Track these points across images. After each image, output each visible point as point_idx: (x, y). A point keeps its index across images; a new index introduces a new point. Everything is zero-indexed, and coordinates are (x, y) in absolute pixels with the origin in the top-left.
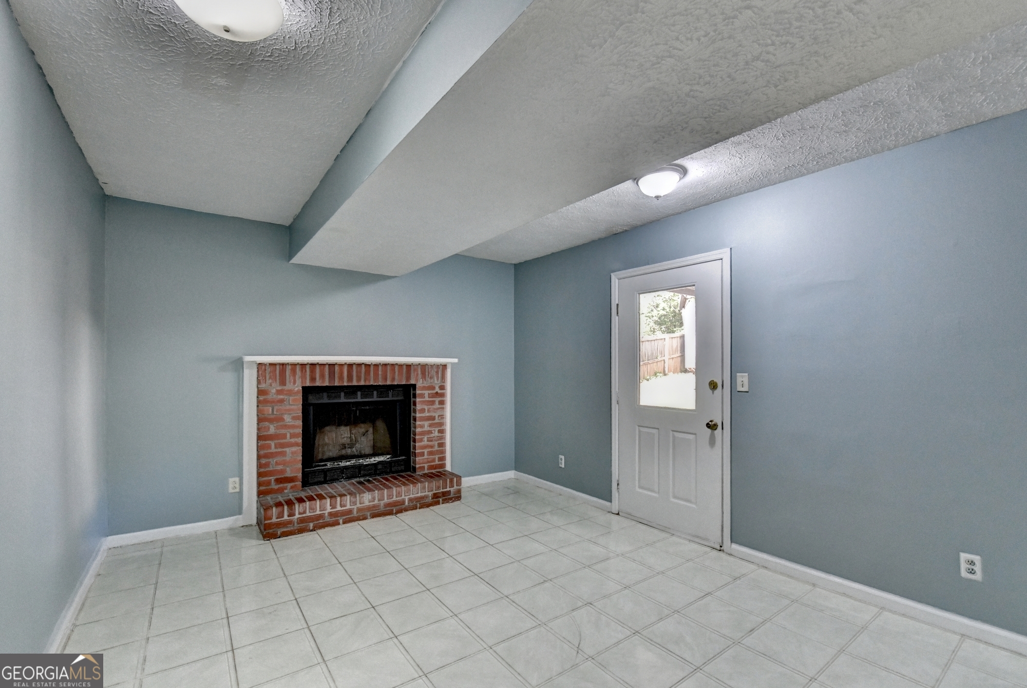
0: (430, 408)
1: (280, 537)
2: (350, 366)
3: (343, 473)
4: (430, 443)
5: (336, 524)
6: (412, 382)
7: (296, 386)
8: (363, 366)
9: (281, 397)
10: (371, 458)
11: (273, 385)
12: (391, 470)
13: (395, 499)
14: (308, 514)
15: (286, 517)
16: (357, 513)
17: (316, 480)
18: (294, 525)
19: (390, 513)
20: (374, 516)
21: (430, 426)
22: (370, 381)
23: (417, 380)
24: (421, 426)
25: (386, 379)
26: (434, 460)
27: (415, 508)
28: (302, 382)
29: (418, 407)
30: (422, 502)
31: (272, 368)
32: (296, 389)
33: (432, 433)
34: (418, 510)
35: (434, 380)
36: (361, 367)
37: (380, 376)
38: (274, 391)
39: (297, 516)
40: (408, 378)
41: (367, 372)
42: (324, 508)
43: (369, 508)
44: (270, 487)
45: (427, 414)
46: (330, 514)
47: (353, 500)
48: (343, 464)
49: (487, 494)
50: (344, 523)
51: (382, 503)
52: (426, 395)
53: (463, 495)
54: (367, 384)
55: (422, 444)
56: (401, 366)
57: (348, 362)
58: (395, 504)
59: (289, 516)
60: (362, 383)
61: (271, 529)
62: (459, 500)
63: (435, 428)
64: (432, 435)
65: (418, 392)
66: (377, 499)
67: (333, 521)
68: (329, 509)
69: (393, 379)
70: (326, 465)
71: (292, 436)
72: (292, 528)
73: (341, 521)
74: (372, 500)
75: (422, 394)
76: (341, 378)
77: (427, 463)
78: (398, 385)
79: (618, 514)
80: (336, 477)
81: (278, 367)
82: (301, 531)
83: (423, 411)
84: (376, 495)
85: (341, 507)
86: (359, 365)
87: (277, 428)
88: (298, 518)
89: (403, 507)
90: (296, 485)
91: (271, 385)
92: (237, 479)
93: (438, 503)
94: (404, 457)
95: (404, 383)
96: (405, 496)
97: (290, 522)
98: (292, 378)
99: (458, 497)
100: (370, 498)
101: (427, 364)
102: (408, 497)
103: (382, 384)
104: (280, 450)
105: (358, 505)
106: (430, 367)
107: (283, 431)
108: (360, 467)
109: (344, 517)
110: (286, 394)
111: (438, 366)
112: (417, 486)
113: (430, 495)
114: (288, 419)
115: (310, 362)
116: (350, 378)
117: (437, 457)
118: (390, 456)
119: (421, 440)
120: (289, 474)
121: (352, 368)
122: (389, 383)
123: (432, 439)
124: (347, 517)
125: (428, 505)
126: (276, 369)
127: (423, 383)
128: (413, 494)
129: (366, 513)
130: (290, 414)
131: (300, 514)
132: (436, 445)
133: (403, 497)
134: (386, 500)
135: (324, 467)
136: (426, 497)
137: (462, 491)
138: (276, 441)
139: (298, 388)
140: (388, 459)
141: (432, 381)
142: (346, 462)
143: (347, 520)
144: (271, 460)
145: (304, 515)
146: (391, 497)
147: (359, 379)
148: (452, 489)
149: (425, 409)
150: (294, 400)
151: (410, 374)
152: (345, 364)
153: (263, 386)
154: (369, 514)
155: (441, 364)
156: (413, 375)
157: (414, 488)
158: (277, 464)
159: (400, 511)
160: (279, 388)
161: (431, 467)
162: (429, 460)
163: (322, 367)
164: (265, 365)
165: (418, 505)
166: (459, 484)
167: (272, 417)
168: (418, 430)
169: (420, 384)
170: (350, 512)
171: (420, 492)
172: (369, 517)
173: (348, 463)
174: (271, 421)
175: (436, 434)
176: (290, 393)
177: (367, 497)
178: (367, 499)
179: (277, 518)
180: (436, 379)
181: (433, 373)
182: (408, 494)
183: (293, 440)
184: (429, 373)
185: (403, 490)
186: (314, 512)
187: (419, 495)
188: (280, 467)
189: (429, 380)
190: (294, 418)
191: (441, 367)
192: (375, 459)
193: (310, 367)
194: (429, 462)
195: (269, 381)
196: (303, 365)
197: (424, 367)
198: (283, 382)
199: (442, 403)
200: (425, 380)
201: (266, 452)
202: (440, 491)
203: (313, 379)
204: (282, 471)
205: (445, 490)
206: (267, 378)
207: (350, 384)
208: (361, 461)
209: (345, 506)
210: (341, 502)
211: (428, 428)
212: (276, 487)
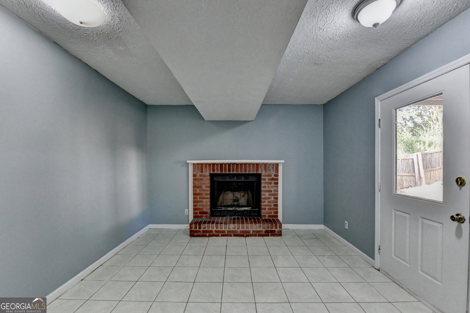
0: (269, 186)
1: (195, 237)
2: (229, 164)
3: (228, 213)
4: (269, 204)
5: (218, 236)
6: (260, 172)
7: (207, 173)
8: (235, 165)
9: (201, 178)
10: (242, 208)
11: (198, 172)
12: (250, 214)
13: (245, 229)
14: (206, 229)
15: (198, 229)
16: (227, 233)
17: (217, 214)
18: (201, 232)
19: (243, 236)
20: (235, 236)
21: (269, 195)
22: (238, 172)
23: (262, 172)
24: (264, 195)
25: (246, 171)
26: (271, 213)
27: (256, 236)
28: (209, 172)
29: (263, 185)
30: (259, 233)
31: (198, 165)
32: (207, 174)
33: (270, 199)
34: (257, 237)
35: (271, 172)
36: (234, 165)
37: (243, 169)
38: (198, 175)
39: (202, 229)
40: (257, 170)
41: (237, 167)
42: (213, 228)
43: (232, 232)
44: (197, 215)
45: (267, 189)
46: (216, 231)
47: (225, 226)
48: (229, 209)
49: (298, 235)
50: (222, 236)
51: (239, 230)
52: (267, 179)
53: (282, 233)
54: (237, 173)
55: (265, 204)
56: (253, 164)
57: (228, 163)
58: (245, 232)
59: (199, 229)
60: (235, 172)
61: (192, 233)
62: (281, 236)
63: (272, 196)
64: (270, 200)
65: (262, 177)
66: (236, 228)
67: (217, 234)
68: (215, 229)
69: (250, 171)
70: (222, 208)
71: (206, 194)
72: (200, 234)
73: (220, 235)
74: (234, 228)
75: (265, 178)
76: (225, 170)
77: (267, 214)
78: (252, 174)
79: (379, 270)
80: (225, 214)
81: (200, 165)
82: (204, 236)
83: (265, 187)
84: (236, 226)
85: (220, 229)
86: (233, 164)
87: (200, 191)
88: (202, 230)
89: (250, 234)
90: (207, 215)
91: (197, 173)
92: (187, 210)
93: (268, 235)
94: (258, 209)
95: (255, 173)
96: (250, 229)
97: (199, 231)
98: (205, 169)
99: (280, 234)
100: (233, 227)
101: (267, 164)
102: (252, 229)
103: (244, 173)
104: (201, 200)
105: (228, 229)
106: (269, 165)
107: (202, 192)
108: (236, 211)
109: (222, 234)
110: (203, 177)
111: (273, 164)
112: (257, 225)
113: (264, 231)
114: (204, 187)
115: (212, 163)
116: (229, 170)
117: (273, 211)
118: (251, 208)
119: (264, 202)
120: (204, 210)
121: (230, 165)
122: (247, 172)
123: (270, 202)
124: (223, 233)
125: (263, 236)
126: (199, 166)
127: (265, 173)
128: (254, 229)
129: (231, 234)
130: (205, 185)
131: (203, 228)
132: (273, 205)
133: (249, 229)
134: (241, 229)
135: (221, 209)
136: (262, 231)
137: (282, 231)
138: (200, 196)
139: (208, 174)
140: (250, 209)
141: (270, 172)
142: (231, 208)
143: (223, 235)
144: (197, 204)
145: (205, 229)
146: (243, 228)
147: (233, 171)
148: (276, 230)
149: (266, 186)
150: (206, 179)
151: (258, 168)
152: (227, 163)
153: (195, 173)
154: (233, 234)
155: (275, 163)
156: (259, 169)
157: (255, 225)
158: (200, 206)
159: (248, 236)
160: (201, 174)
161: (270, 216)
162: (268, 212)
163: (217, 165)
164: (195, 164)
165: (257, 234)
166: (281, 227)
167: (198, 186)
168: (263, 197)
169: (263, 173)
170: (224, 232)
171: (258, 228)
172: (233, 236)
173: (231, 209)
174: (198, 187)
175: (273, 199)
176: (205, 176)
177: (232, 226)
178: (232, 227)
179: (194, 229)
180: (272, 171)
181: (271, 168)
182: (252, 228)
183: (206, 196)
184: (268, 168)
185: (249, 225)
186: (209, 229)
187: (258, 229)
188: (201, 207)
189: (268, 171)
190: (206, 187)
191: (275, 165)
192: (244, 209)
193: (212, 165)
194: (268, 213)
195: (197, 171)
196: (210, 164)
197: (265, 165)
198: (202, 172)
199: (277, 183)
200: (266, 171)
201: (196, 200)
202: (269, 229)
203: (214, 170)
204: (202, 209)
205: (272, 229)
206: (196, 169)
207: (229, 173)
208: (237, 208)
209: (221, 229)
210: (220, 226)
211: (268, 196)
212: (200, 215)
